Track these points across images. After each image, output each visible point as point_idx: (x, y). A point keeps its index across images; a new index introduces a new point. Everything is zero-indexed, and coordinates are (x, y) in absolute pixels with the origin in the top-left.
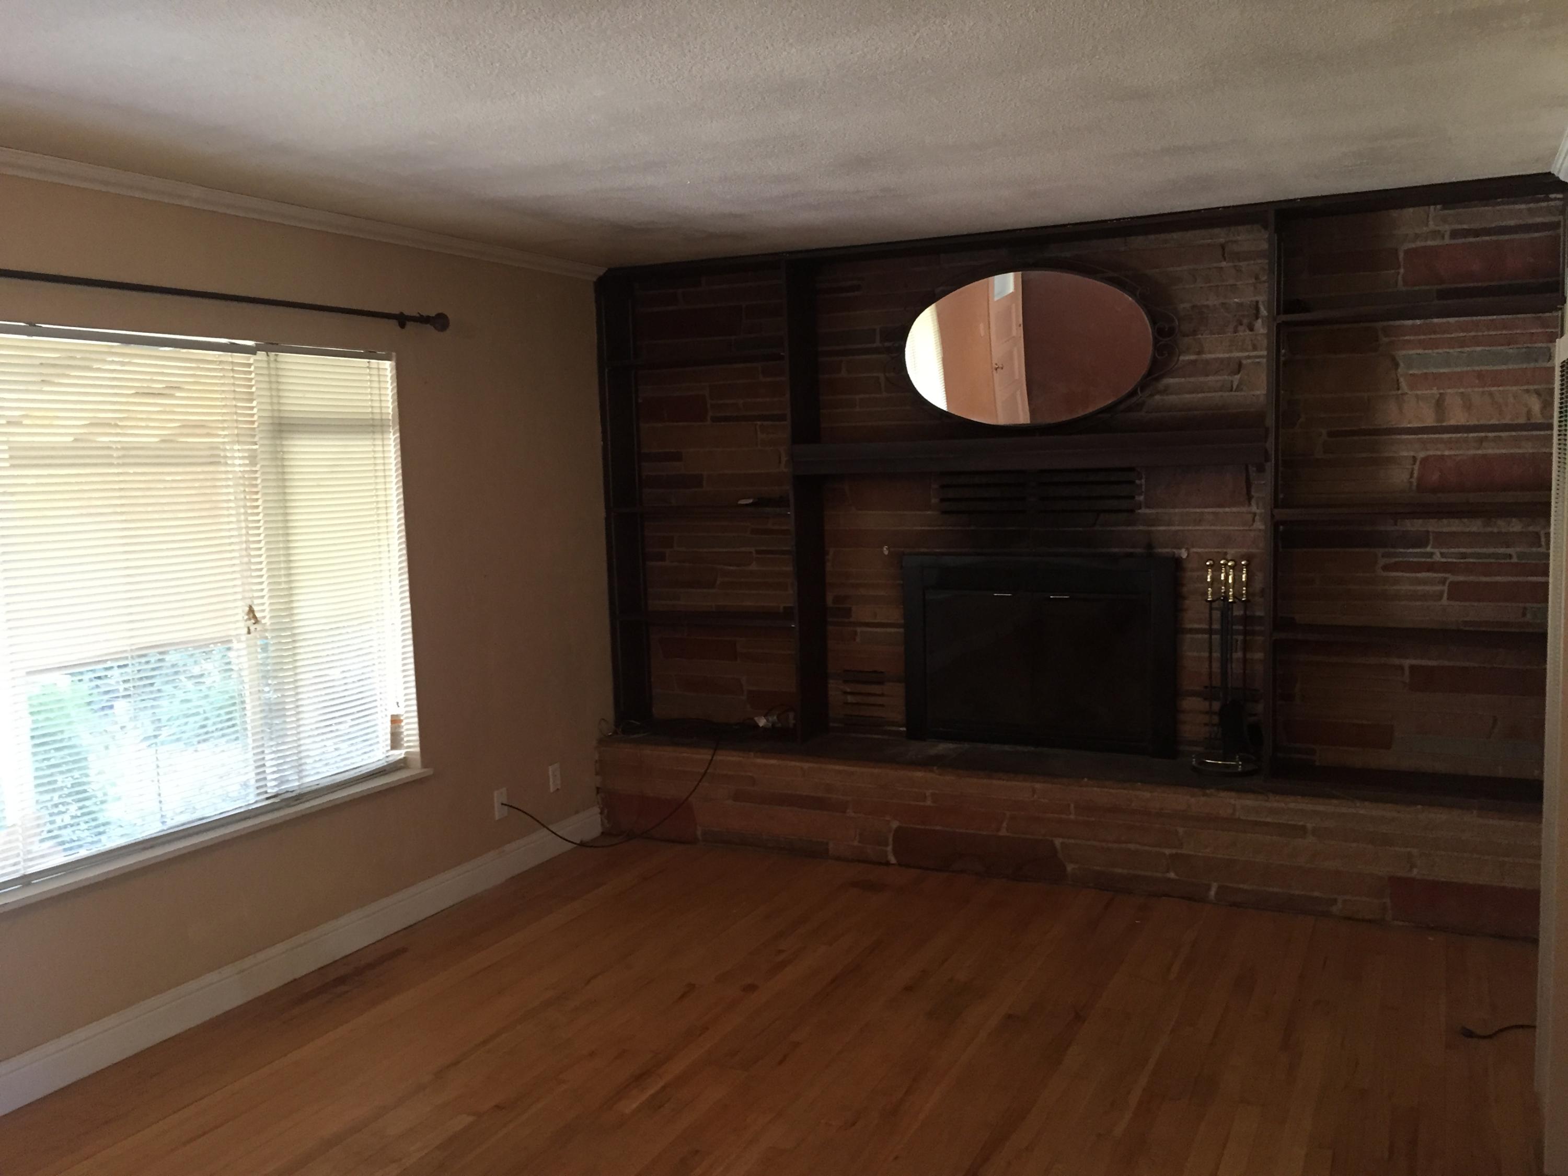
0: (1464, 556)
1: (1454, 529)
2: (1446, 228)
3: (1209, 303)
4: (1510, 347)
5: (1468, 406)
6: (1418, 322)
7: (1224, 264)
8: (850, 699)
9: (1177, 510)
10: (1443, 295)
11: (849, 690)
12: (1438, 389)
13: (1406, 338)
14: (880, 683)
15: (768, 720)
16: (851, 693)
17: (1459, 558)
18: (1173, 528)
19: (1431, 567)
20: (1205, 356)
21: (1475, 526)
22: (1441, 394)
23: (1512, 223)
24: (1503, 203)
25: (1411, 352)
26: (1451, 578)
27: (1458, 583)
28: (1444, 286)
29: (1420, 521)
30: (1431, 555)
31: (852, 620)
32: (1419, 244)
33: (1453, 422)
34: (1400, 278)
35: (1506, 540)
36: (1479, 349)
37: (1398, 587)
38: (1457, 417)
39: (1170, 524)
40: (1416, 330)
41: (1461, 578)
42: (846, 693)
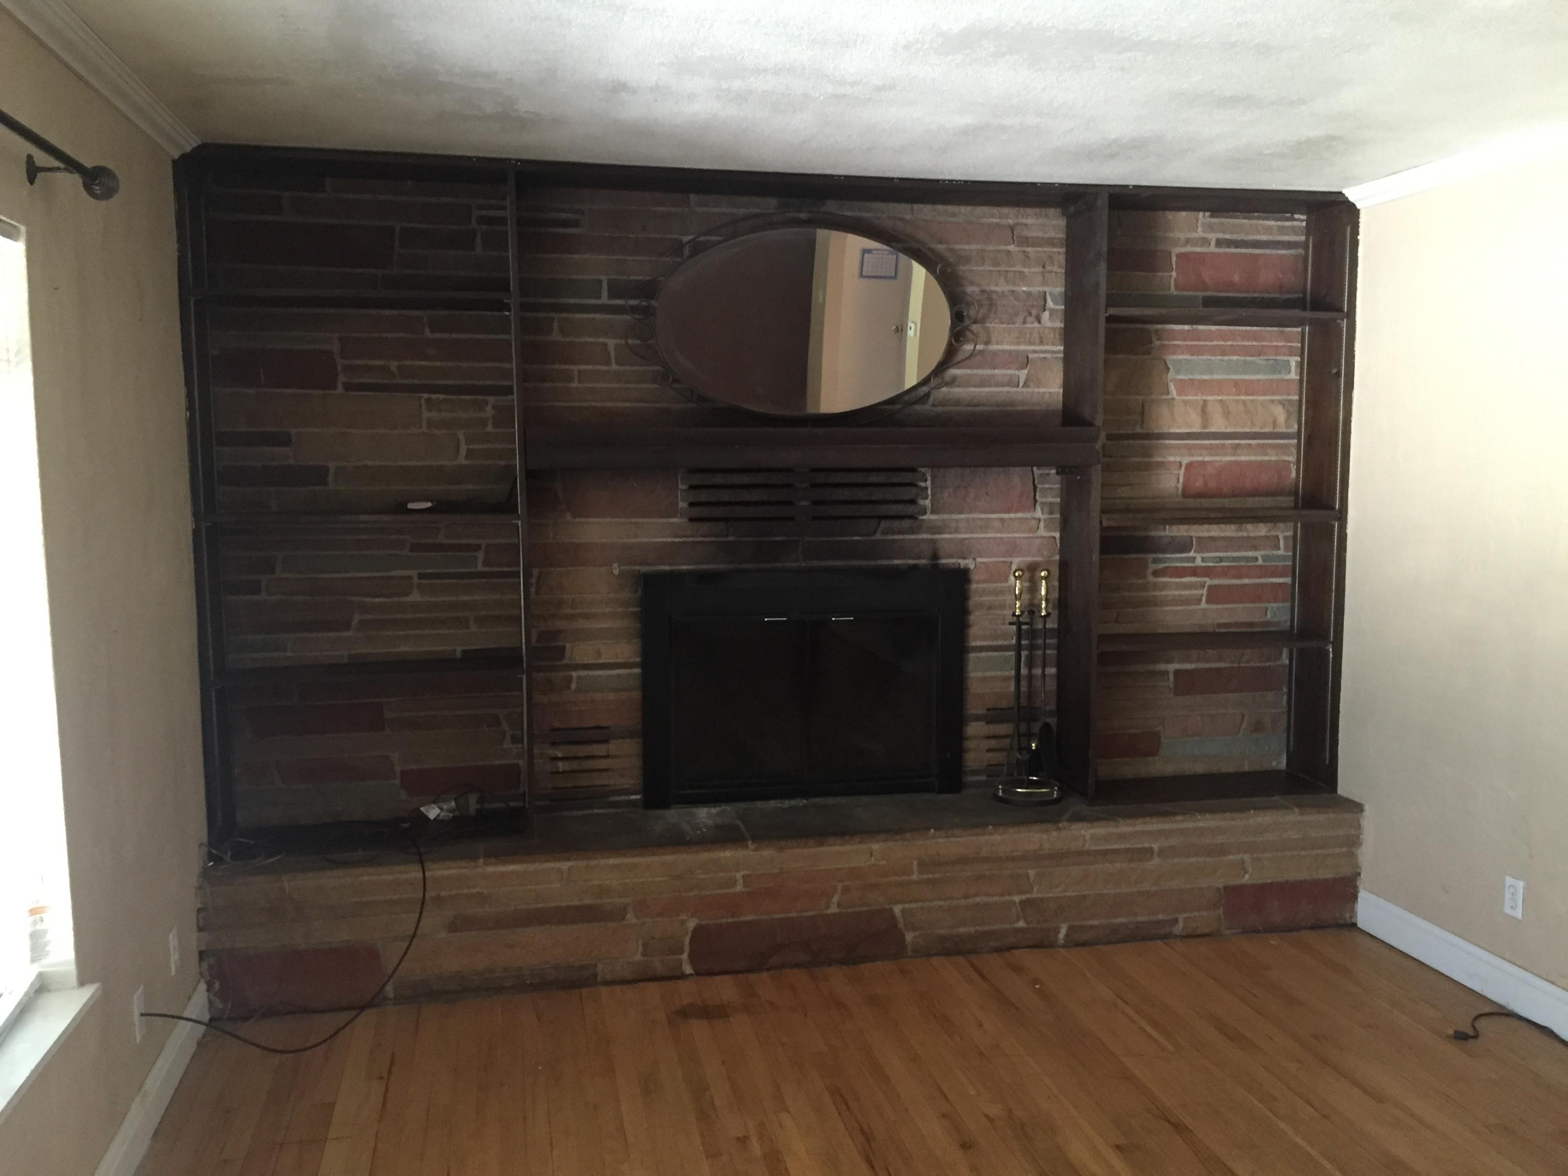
0: (1221, 559)
1: (1213, 534)
2: (1213, 237)
3: (998, 289)
4: (1261, 357)
5: (1227, 414)
6: (1186, 327)
7: (1012, 248)
8: (562, 766)
9: (962, 516)
10: (1209, 302)
11: (560, 755)
12: (1202, 396)
13: (1176, 343)
14: (605, 741)
15: (442, 809)
16: (562, 759)
17: (1217, 562)
18: (959, 536)
19: (1194, 572)
20: (994, 347)
21: (1229, 531)
22: (1205, 401)
23: (1264, 238)
24: (1258, 218)
25: (1180, 357)
26: (1209, 582)
27: (1215, 586)
28: (1209, 294)
29: (1186, 527)
30: (1193, 559)
31: (566, 661)
32: (1189, 249)
33: (1213, 429)
34: (1172, 282)
35: (1252, 543)
36: (1235, 358)
37: (1164, 593)
38: (1218, 425)
39: (956, 531)
40: (1185, 336)
41: (1216, 582)
42: (555, 759)
